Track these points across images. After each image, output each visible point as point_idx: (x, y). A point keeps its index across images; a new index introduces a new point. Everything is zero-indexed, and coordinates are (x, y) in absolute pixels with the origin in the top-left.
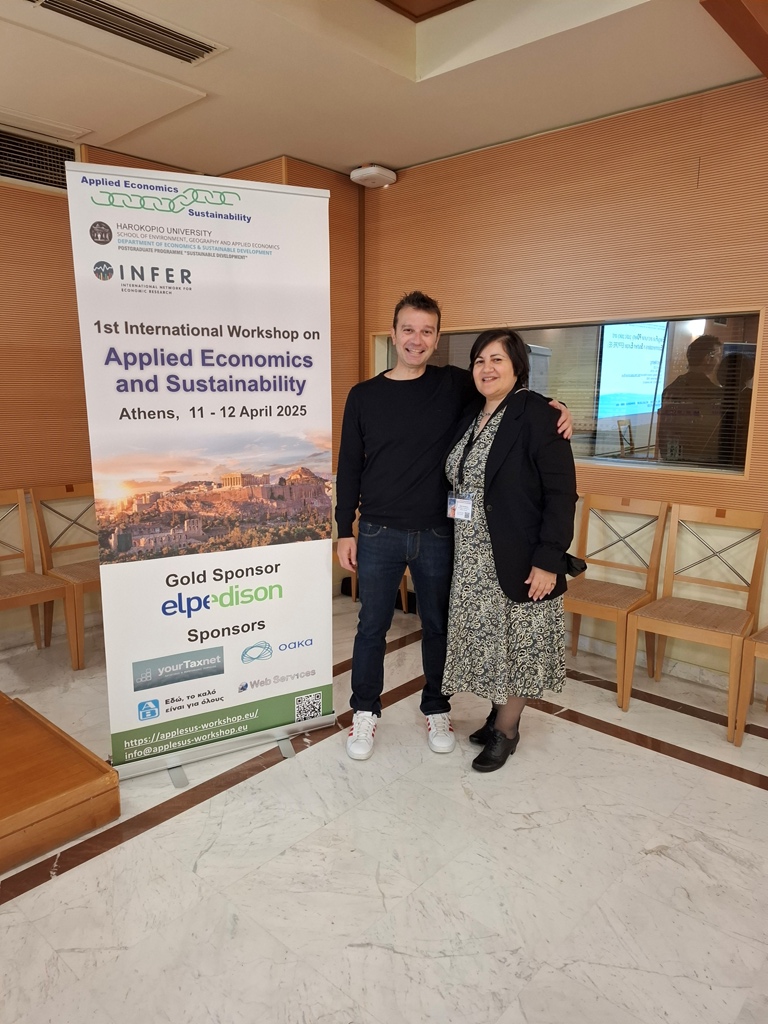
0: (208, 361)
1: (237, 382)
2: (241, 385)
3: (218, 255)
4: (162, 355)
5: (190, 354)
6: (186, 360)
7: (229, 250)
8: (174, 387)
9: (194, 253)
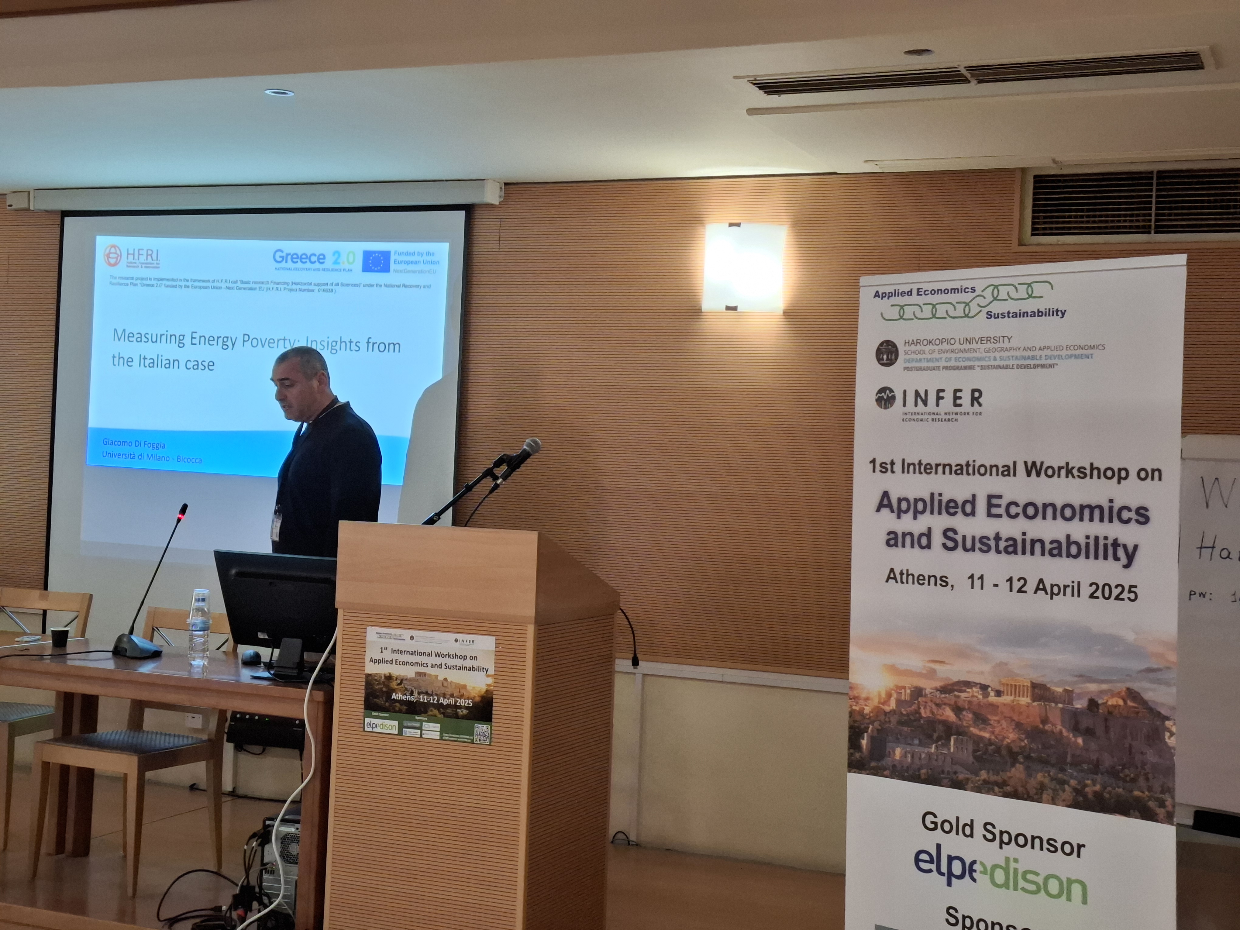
0: (995, 511)
1: (1033, 542)
2: (1038, 546)
3: (1019, 367)
4: (940, 501)
5: (973, 501)
6: (968, 508)
7: (1033, 358)
8: (950, 544)
9: (988, 367)
